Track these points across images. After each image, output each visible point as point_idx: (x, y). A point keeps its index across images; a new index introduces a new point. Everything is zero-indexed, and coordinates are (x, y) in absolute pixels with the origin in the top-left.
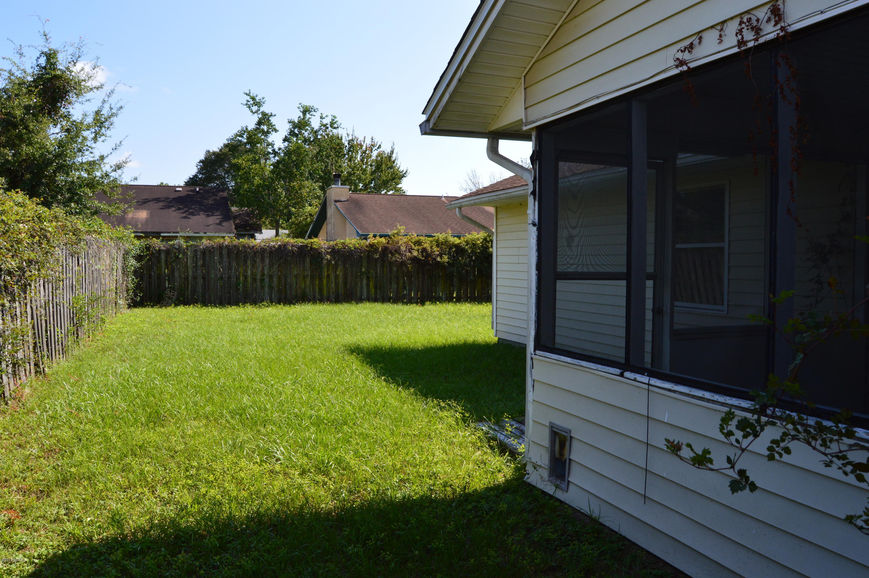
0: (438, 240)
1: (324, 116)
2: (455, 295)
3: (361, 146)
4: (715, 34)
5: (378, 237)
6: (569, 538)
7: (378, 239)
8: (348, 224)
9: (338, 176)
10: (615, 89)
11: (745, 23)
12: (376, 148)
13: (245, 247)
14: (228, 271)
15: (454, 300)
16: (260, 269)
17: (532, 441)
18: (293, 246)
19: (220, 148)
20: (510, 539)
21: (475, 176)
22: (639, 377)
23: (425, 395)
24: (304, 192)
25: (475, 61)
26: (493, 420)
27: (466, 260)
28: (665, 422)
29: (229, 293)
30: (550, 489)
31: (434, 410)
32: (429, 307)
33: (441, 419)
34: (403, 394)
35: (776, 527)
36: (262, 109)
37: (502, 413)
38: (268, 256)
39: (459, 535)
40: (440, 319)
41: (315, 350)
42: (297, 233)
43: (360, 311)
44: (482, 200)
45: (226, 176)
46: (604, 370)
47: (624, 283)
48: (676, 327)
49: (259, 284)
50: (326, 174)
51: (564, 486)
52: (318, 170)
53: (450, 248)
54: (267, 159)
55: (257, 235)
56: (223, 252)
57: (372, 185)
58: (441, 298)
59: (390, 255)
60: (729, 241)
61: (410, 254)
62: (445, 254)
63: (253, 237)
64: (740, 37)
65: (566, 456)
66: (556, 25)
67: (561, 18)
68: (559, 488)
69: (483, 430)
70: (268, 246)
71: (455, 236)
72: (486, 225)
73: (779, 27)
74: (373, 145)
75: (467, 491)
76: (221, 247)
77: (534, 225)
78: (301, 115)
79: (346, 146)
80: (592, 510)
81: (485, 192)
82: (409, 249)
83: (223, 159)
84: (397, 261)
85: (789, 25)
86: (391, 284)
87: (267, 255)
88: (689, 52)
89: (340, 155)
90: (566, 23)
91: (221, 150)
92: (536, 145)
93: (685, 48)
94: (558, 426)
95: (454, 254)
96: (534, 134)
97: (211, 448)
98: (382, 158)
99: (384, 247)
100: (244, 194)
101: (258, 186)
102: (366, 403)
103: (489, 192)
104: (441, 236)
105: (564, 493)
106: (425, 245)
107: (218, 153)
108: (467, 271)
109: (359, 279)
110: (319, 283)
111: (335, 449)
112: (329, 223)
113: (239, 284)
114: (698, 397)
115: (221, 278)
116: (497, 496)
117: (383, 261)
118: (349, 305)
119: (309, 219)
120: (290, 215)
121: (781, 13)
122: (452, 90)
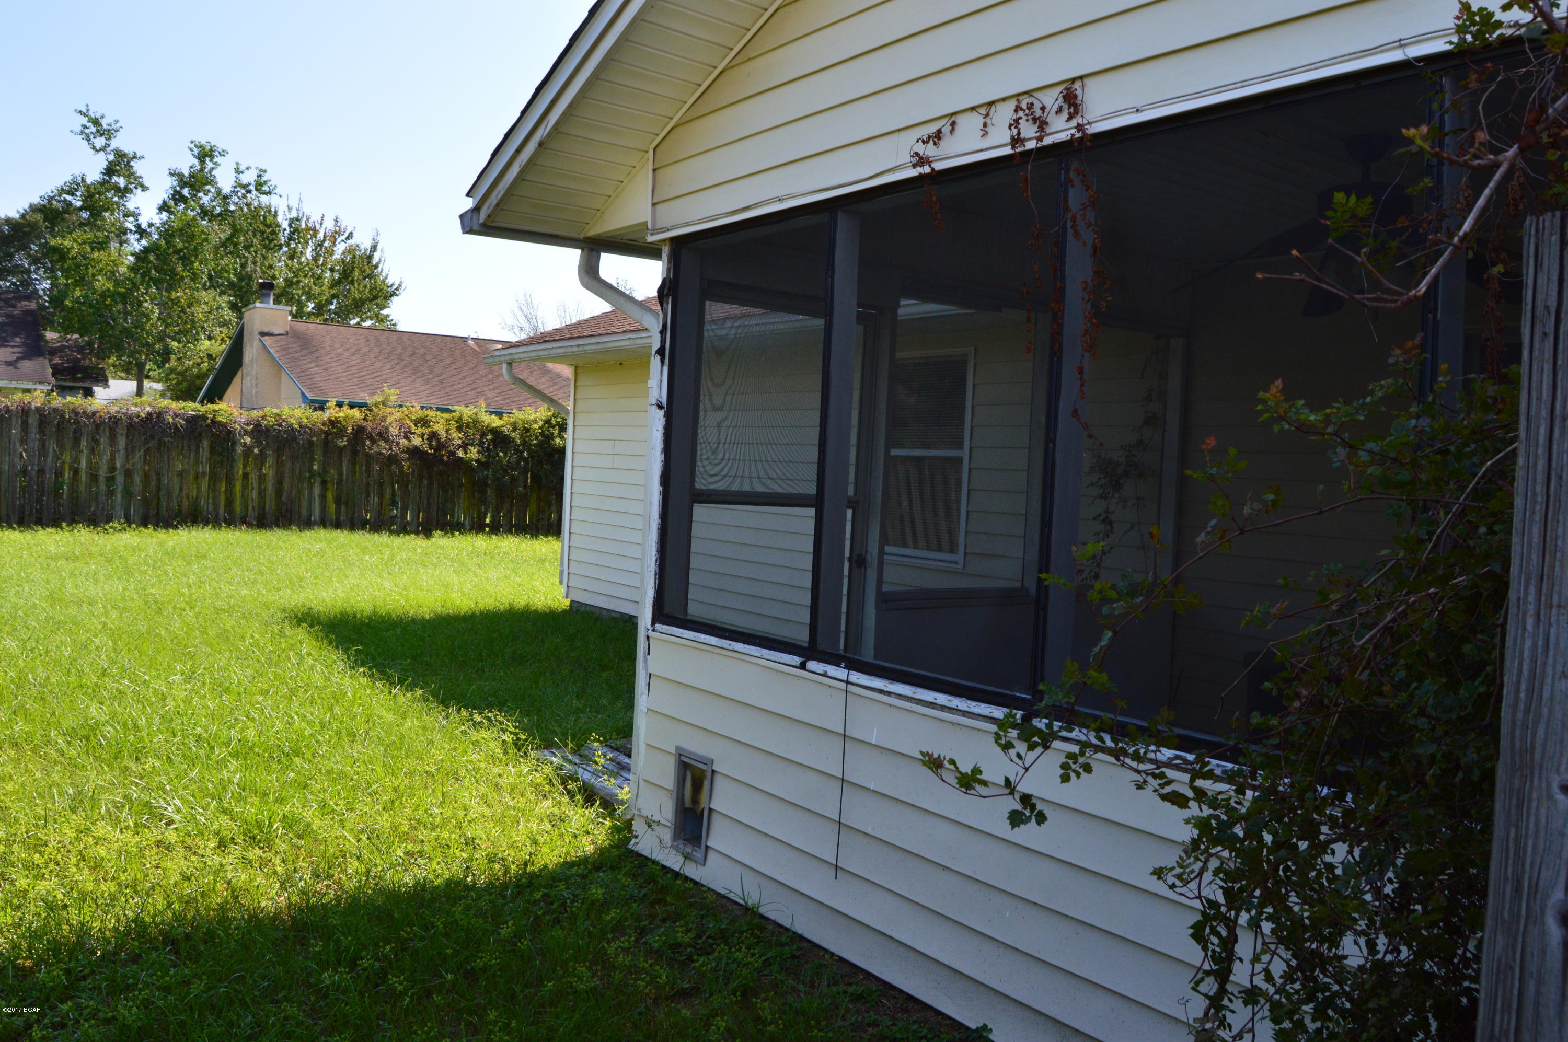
0: (460, 418)
1: (242, 168)
2: (488, 521)
3: (315, 232)
4: (976, 120)
5: (345, 408)
6: (710, 941)
7: (346, 412)
8: (284, 378)
9: (268, 286)
10: (811, 190)
11: (1024, 111)
12: (343, 238)
13: (77, 414)
14: (39, 458)
15: (487, 529)
16: (106, 457)
17: (645, 781)
18: (176, 415)
19: (23, 211)
20: (614, 945)
21: (529, 304)
22: (832, 670)
23: (445, 703)
24: (199, 312)
25: (571, 115)
26: (570, 745)
27: (511, 457)
28: (871, 744)
29: (39, 501)
30: (674, 861)
31: (463, 728)
32: (439, 540)
33: (475, 743)
34: (401, 699)
35: (1041, 906)
36: (114, 144)
37: (586, 733)
38: (125, 432)
39: (522, 943)
40: (463, 564)
41: (224, 616)
42: (181, 391)
43: (307, 545)
44: (552, 352)
45: (33, 268)
46: (773, 659)
47: (811, 512)
48: (886, 588)
49: (102, 486)
50: (241, 279)
51: (699, 855)
52: (227, 272)
53: (483, 435)
54: (125, 242)
55: (98, 390)
56: (30, 421)
57: (333, 307)
58: (463, 524)
59: (368, 442)
60: (971, 449)
61: (406, 442)
62: (472, 445)
63: (89, 393)
64: (1015, 131)
65: (704, 803)
66: (716, 68)
67: (724, 58)
68: (690, 859)
69: (552, 763)
70: (125, 414)
71: (491, 413)
72: (553, 395)
73: (1074, 123)
74: (339, 233)
75: (528, 869)
76: (25, 411)
77: (660, 407)
78: (196, 162)
79: (285, 230)
80: (746, 893)
81: (557, 338)
82: (405, 433)
83: (26, 234)
84: (381, 454)
85: (1089, 123)
86: (368, 496)
87: (121, 431)
88: (935, 144)
89: (272, 245)
90: (732, 67)
91: (23, 216)
92: (669, 269)
93: (929, 137)
94: (691, 753)
95: (489, 445)
96: (666, 250)
97: (31, 803)
98: (354, 257)
99: (358, 426)
100: (72, 308)
101: (104, 295)
102: (333, 717)
103: (565, 339)
104: (467, 412)
105: (699, 867)
106: (436, 427)
107: (16, 221)
108: (512, 477)
109: (305, 485)
110: (226, 489)
111: (280, 801)
112: (248, 375)
113: (62, 484)
114: (927, 702)
115: (24, 472)
116: (584, 877)
117: (355, 453)
118: (285, 532)
119: (206, 364)
120: (166, 354)
121: (1079, 102)
122: (525, 160)
